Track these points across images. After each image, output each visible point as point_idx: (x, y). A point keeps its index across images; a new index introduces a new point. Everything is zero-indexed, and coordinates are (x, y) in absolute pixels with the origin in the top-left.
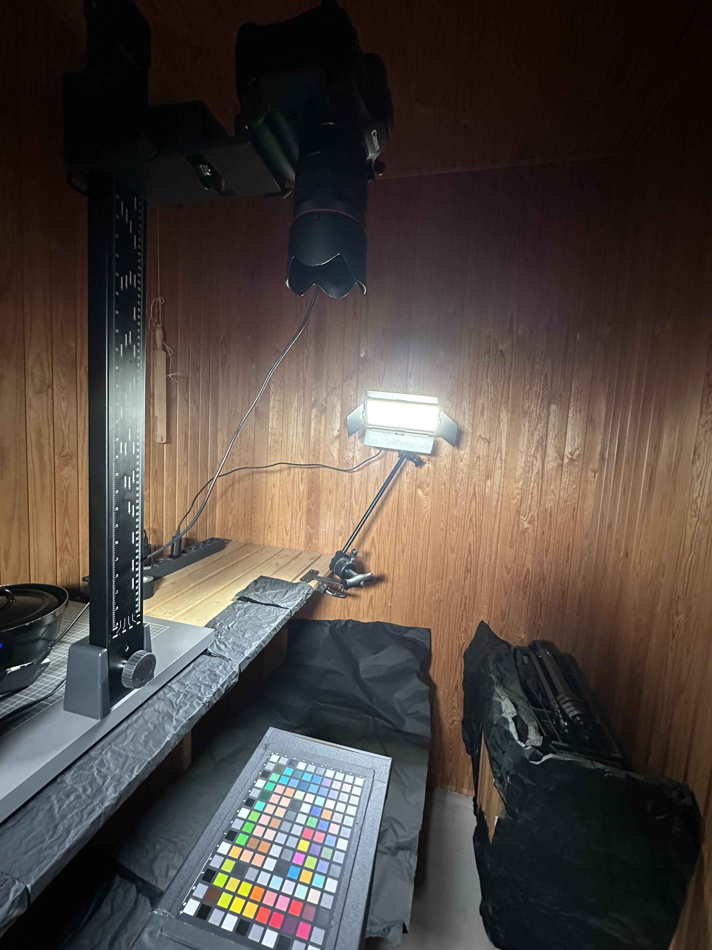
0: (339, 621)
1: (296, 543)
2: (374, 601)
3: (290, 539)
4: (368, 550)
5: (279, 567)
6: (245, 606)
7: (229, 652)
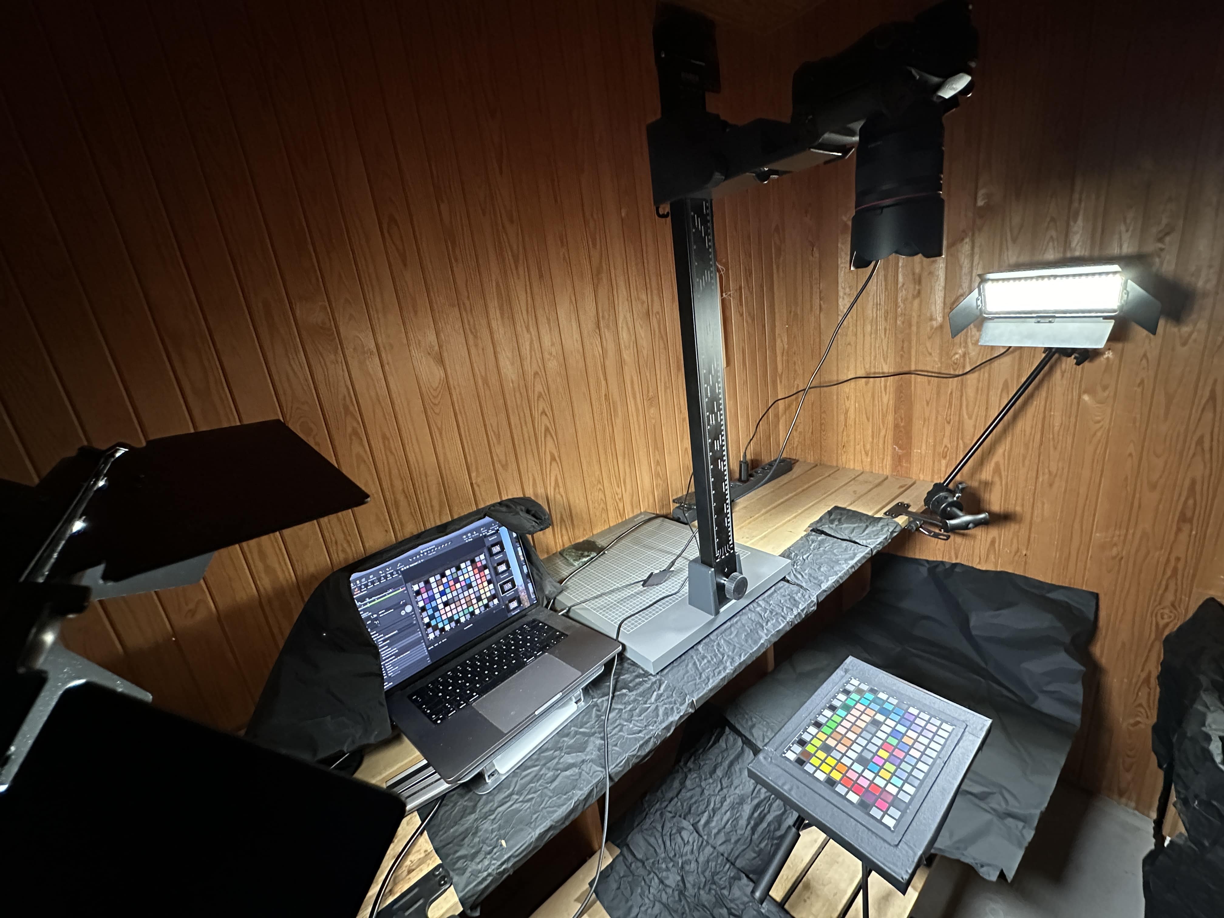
0: (942, 563)
1: (879, 467)
2: (997, 545)
3: (871, 461)
4: (989, 478)
5: (858, 495)
6: (819, 538)
7: (806, 582)
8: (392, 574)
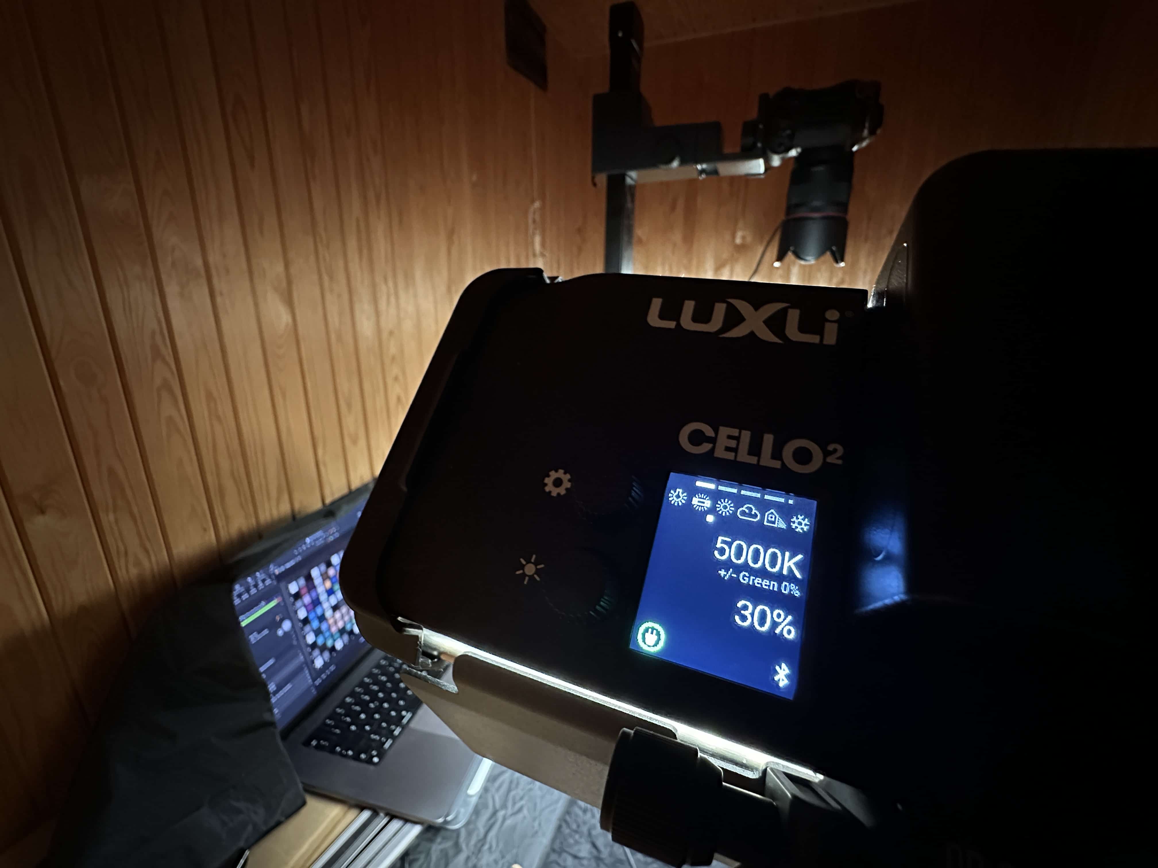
8: (263, 581)
